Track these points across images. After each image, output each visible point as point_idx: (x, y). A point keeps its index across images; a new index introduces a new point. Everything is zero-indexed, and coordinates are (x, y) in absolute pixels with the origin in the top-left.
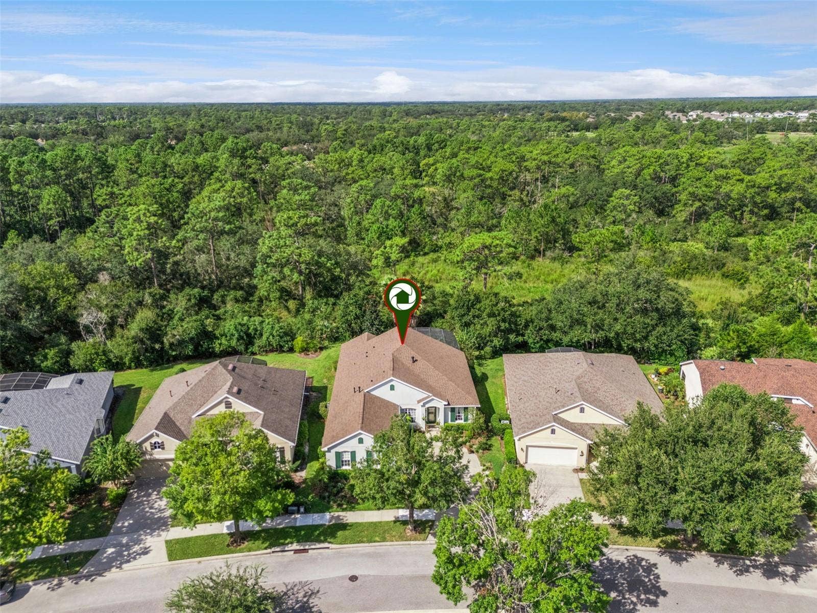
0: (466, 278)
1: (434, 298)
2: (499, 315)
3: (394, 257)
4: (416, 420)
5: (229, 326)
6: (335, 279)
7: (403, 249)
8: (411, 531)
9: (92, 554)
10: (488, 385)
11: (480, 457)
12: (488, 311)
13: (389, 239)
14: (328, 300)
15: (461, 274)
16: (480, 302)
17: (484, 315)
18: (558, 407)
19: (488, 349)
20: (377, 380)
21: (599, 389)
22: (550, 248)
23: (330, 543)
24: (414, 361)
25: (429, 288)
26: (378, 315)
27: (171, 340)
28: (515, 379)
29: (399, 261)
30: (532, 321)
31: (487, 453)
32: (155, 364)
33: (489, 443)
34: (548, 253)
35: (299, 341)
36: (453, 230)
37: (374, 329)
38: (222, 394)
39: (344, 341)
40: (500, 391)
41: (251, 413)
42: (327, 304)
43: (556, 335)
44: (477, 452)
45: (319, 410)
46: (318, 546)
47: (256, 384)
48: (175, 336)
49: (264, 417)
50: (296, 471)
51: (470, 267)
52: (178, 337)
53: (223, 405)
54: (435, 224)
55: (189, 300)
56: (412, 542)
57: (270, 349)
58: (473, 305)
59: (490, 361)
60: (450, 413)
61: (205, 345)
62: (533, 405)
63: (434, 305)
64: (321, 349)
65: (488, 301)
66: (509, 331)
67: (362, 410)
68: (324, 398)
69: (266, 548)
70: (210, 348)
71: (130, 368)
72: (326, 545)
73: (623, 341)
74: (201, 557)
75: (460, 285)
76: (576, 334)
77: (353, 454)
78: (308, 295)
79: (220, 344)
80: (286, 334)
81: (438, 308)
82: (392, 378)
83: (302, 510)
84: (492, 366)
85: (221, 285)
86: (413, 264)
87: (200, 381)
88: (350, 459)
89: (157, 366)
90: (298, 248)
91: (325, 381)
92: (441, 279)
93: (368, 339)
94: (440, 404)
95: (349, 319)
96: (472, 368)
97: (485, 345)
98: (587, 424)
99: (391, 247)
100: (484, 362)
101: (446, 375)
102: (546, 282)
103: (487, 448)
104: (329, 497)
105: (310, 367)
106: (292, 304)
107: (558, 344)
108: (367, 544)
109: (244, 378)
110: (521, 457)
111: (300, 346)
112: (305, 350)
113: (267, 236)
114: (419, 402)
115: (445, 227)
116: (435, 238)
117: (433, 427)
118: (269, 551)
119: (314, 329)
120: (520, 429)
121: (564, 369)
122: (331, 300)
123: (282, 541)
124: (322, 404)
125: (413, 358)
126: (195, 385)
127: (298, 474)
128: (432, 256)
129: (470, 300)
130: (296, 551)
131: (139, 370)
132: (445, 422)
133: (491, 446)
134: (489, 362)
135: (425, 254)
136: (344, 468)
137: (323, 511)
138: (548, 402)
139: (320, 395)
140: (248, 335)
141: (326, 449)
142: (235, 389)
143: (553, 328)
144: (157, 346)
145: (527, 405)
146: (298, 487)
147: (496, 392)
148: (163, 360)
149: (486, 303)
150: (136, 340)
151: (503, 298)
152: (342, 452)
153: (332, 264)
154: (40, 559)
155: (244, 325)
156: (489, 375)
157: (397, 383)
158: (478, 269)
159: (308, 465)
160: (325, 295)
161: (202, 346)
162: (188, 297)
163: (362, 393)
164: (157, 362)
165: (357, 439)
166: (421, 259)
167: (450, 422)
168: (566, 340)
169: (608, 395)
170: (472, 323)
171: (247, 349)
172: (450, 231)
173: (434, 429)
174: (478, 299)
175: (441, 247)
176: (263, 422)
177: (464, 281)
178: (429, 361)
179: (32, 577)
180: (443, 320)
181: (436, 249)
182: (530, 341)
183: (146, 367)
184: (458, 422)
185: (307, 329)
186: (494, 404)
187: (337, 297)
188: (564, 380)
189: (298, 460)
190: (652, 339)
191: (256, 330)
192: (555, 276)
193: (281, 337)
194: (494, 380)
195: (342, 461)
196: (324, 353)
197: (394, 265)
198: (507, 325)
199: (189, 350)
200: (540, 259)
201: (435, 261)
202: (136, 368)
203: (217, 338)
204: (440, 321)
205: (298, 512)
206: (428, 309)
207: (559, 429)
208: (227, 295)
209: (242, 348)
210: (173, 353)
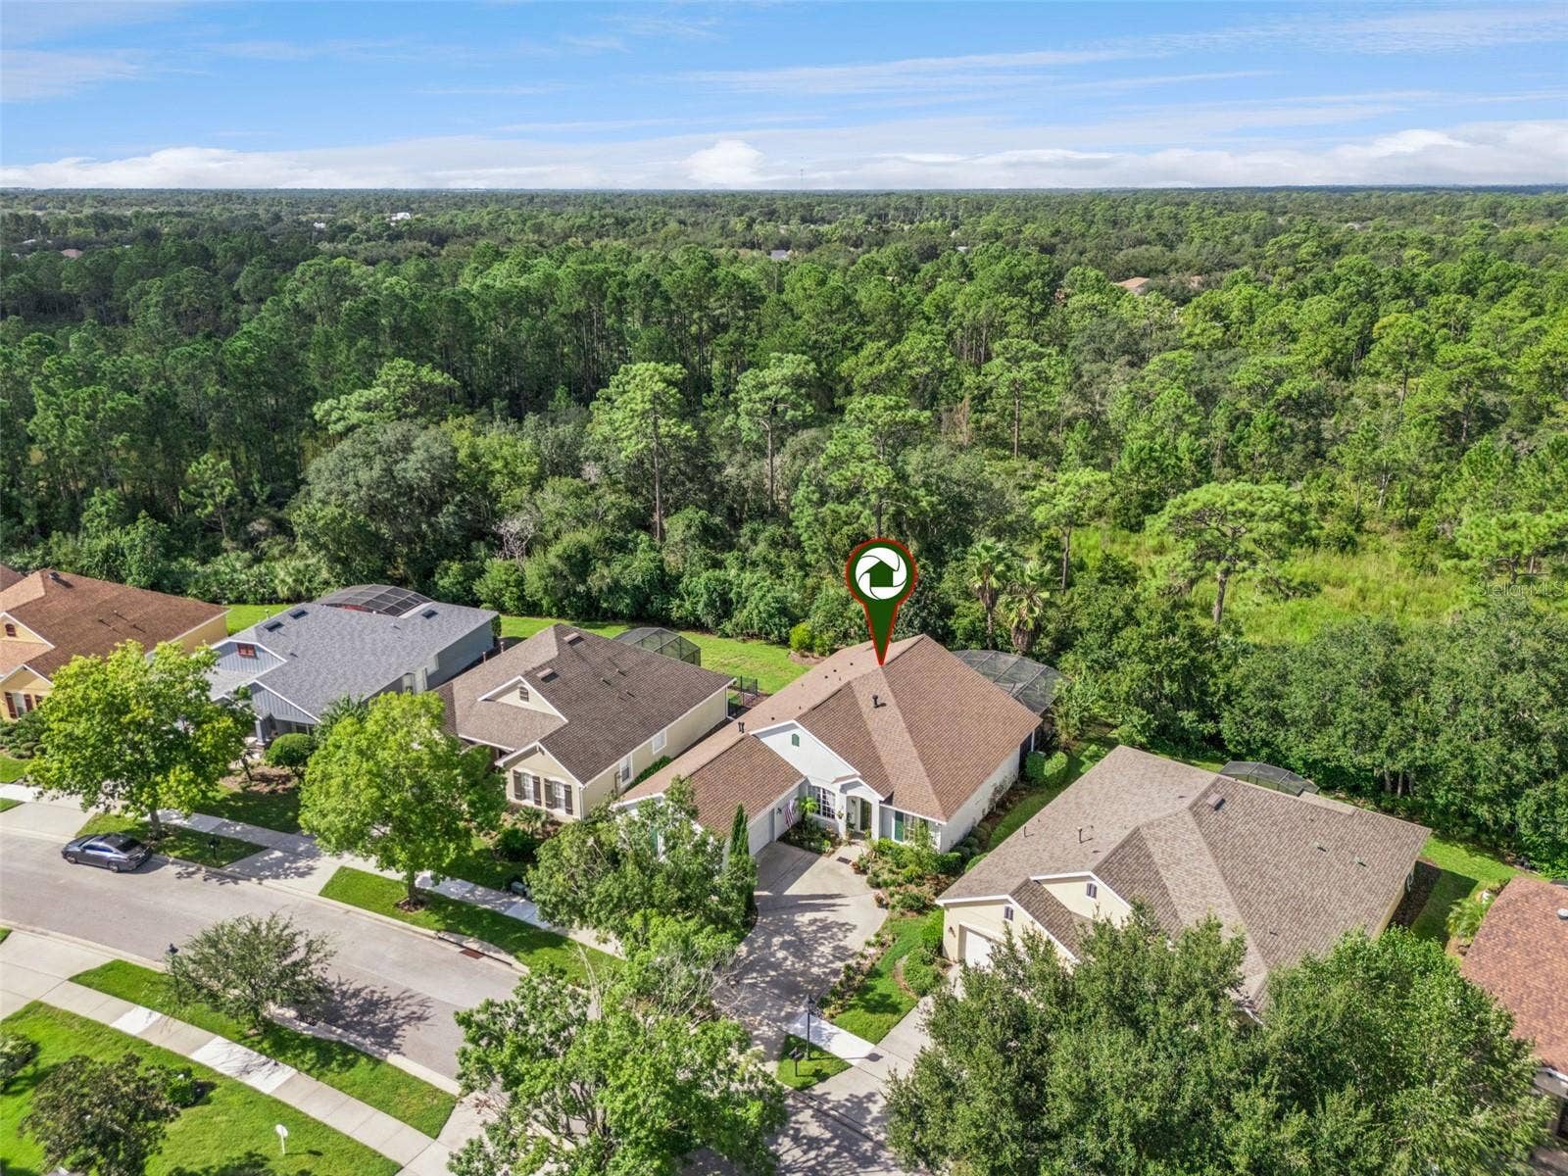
4: (833, 815)
9: (257, 849)
11: (889, 919)
20: (779, 719)
23: (517, 957)
24: (876, 705)
27: (600, 584)
31: (912, 918)
32: (584, 617)
35: (801, 630)
41: (544, 715)
44: (893, 908)
47: (599, 675)
49: (561, 728)
52: (608, 580)
53: (517, 692)
55: (689, 527)
57: (747, 633)
60: (891, 821)
62: (1030, 852)
64: (833, 651)
72: (511, 959)
74: (355, 905)
80: (782, 613)
82: (793, 721)
94: (872, 797)
101: (919, 746)
103: (916, 906)
109: (583, 659)
111: (799, 638)
112: (806, 647)
114: (836, 780)
117: (861, 837)
123: (463, 928)
125: (876, 698)
130: (468, 951)
131: (561, 622)
132: (882, 835)
140: (726, 601)
142: (546, 672)
144: (581, 588)
145: (1023, 848)
148: (595, 613)
150: (554, 572)
154: (207, 834)
157: (806, 735)
163: (743, 735)
167: (891, 838)
168: (1299, 751)
171: (717, 624)
173: (863, 842)
176: (551, 734)
179: (177, 853)
190: (1525, 806)
193: (771, 616)
199: (624, 604)
209: (709, 620)
210: (605, 605)
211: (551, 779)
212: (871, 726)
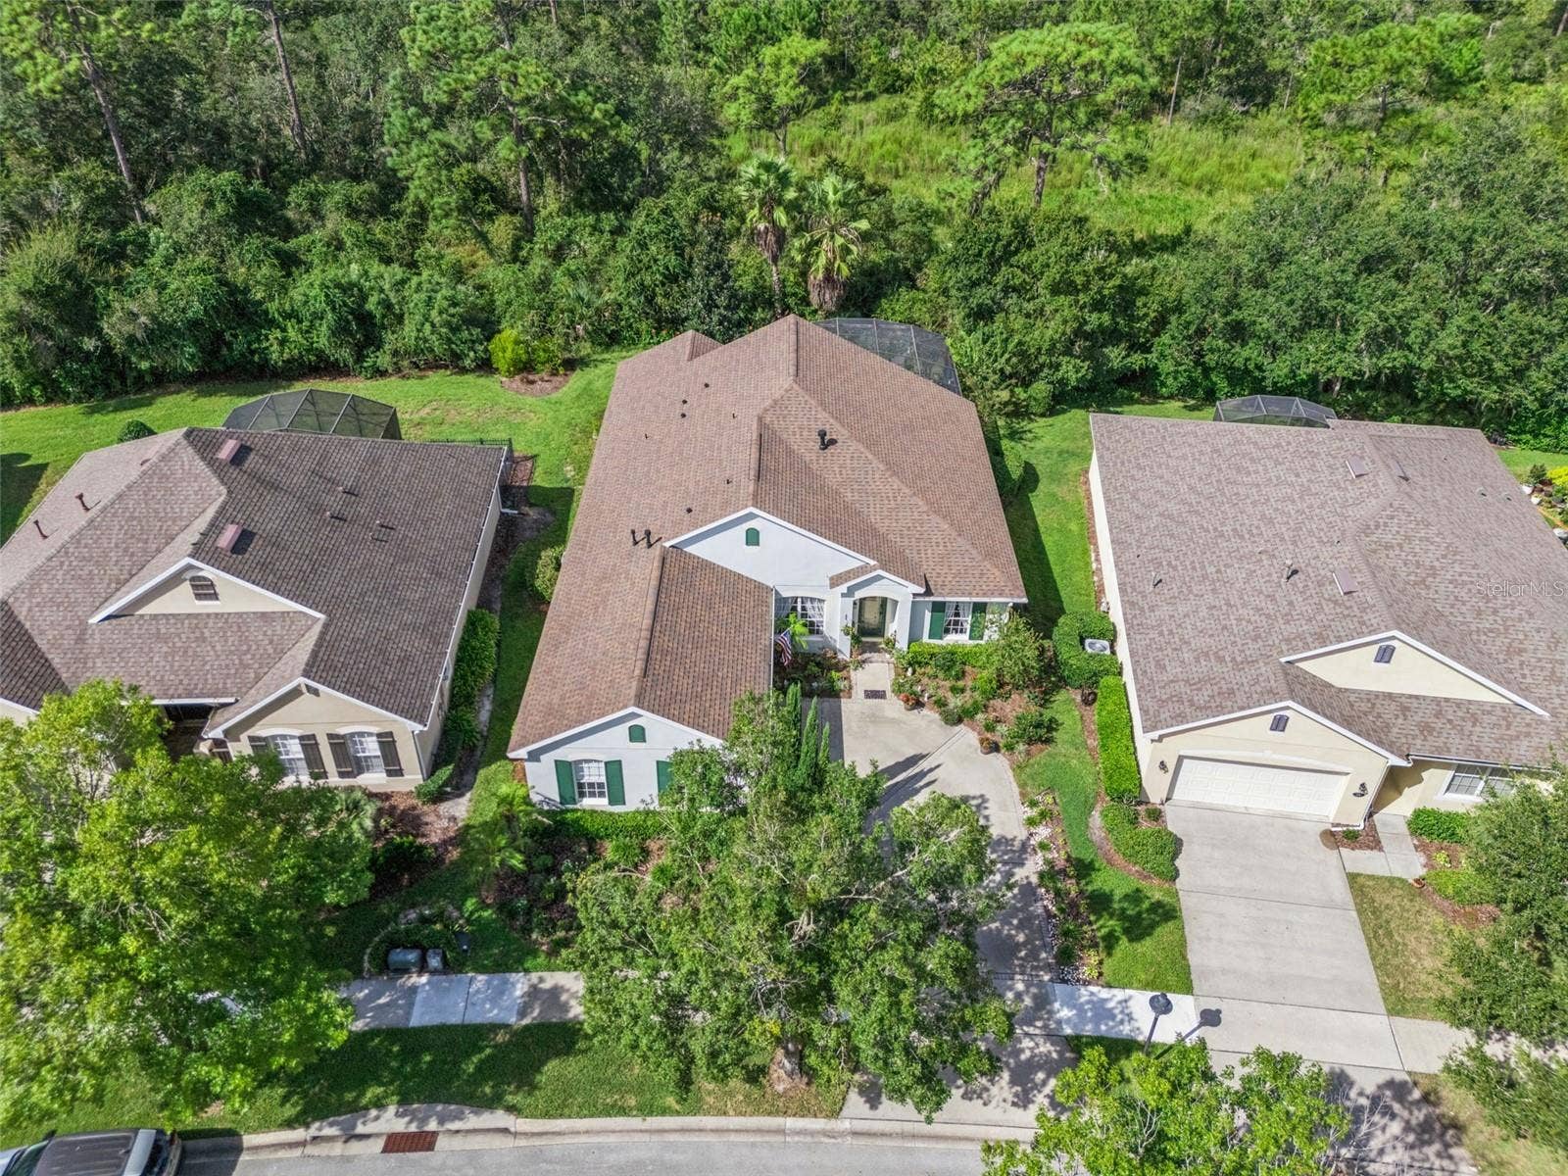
0: (985, 168)
1: (891, 224)
2: (1086, 287)
3: (783, 96)
4: (824, 629)
5: (308, 288)
6: (623, 156)
7: (809, 75)
8: (790, 1074)
10: (1038, 501)
11: (1018, 768)
12: (1053, 273)
13: (773, 40)
14: (598, 220)
15: (971, 154)
16: (1030, 246)
17: (1041, 287)
18: (1300, 637)
19: (1041, 389)
20: (705, 510)
21: (1433, 572)
22: (1193, 91)
23: (511, 1109)
24: (826, 442)
25: (877, 191)
26: (726, 278)
27: (127, 329)
28: (1135, 507)
29: (798, 111)
30: (1179, 309)
31: (1042, 754)
32: (100, 393)
33: (1048, 714)
34: (1189, 103)
35: (507, 342)
36: (942, 34)
37: (715, 318)
38: (178, 558)
39: (633, 343)
40: (1074, 527)
42: (596, 229)
43: (1247, 353)
44: (1010, 748)
45: (534, 576)
46: (473, 1121)
47: (317, 509)
48: (135, 316)
49: (323, 634)
50: (438, 797)
51: (1001, 135)
52: (143, 319)
53: (186, 588)
54: (896, 18)
55: (210, 204)
56: (791, 1123)
57: (423, 361)
58: (1008, 254)
59: (1042, 421)
60: (928, 615)
61: (240, 345)
62: (1204, 612)
63: (890, 246)
64: (571, 365)
65: (1056, 242)
66: (1112, 336)
67: (647, 622)
68: (557, 533)
69: (290, 1124)
70: (253, 352)
71: (30, 401)
72: (499, 1118)
73: (1452, 380)
75: (968, 188)
76: (1313, 354)
77: (614, 769)
78: (551, 200)
79: (283, 342)
80: (469, 321)
81: (900, 254)
82: (752, 509)
83: (434, 962)
84: (1046, 441)
85: (315, 163)
86: (836, 123)
87: (120, 496)
88: (603, 779)
89: (105, 398)
90: (509, 58)
91: (569, 471)
92: (906, 168)
93: (693, 355)
94: (901, 591)
95: (648, 281)
96: (995, 452)
97: (1034, 374)
98: (1390, 696)
99: (777, 65)
100: (1025, 424)
101: (922, 492)
102: (1185, 184)
103: (1041, 733)
104: (528, 912)
105: (533, 422)
106: (502, 230)
107: (1247, 381)
108: (635, 1122)
109: (274, 487)
110: (1155, 787)
111: (509, 354)
112: (524, 368)
113: (420, 17)
114: (835, 582)
115: (921, 26)
116: (894, 53)
117: (874, 648)
118: (299, 1134)
119: (551, 307)
120: (1162, 702)
121: (1305, 492)
122: (609, 220)
123: (349, 1096)
124: (547, 554)
125: (822, 434)
126: (104, 510)
127: (445, 808)
128: (884, 102)
129: (998, 239)
130: (396, 1143)
131: (57, 410)
132: (912, 639)
133: (1052, 726)
134: (1039, 425)
135: (869, 97)
136: (588, 802)
137: (504, 965)
138: (1258, 610)
139: (549, 518)
140: (364, 319)
141: (522, 753)
142: (229, 534)
143: (1238, 332)
144: (89, 344)
145: (1182, 609)
146: (438, 861)
147: (1063, 530)
148: (123, 382)
149: (1048, 251)
150: (22, 322)
151: (1101, 233)
152: (580, 762)
153: (606, 113)
155: (352, 285)
156: (1039, 469)
157: (766, 523)
158: (1022, 140)
159: (482, 773)
160: (592, 202)
161: (229, 345)
162: (204, 196)
163: (656, 551)
164: (108, 386)
165: (623, 730)
166: (854, 110)
167: (926, 639)
168: (1276, 371)
169: (1463, 594)
170: (1001, 309)
171: (360, 358)
172: (934, 35)
173: (876, 657)
174: (1023, 237)
175: (910, 80)
176: (315, 654)
177: (978, 177)
178: (871, 444)
180: (913, 293)
181: (896, 85)
182: (1166, 367)
183: (78, 400)
184: (951, 639)
185: (531, 307)
186: (1056, 570)
187: (629, 208)
188: (1310, 532)
189: (447, 763)
191: (387, 305)
192: (1205, 169)
193: (455, 330)
194: (1054, 488)
195: (581, 786)
196: (577, 380)
197: (785, 121)
198: (1106, 318)
199: (186, 357)
200: (1165, 122)
201: (892, 116)
202: (49, 401)
203: (272, 323)
204: (905, 294)
205: (423, 967)
206: (873, 256)
207: (1301, 719)
208: (324, 195)
209: (345, 354)
210: (144, 365)
211: (343, 731)
212: (832, 480)
